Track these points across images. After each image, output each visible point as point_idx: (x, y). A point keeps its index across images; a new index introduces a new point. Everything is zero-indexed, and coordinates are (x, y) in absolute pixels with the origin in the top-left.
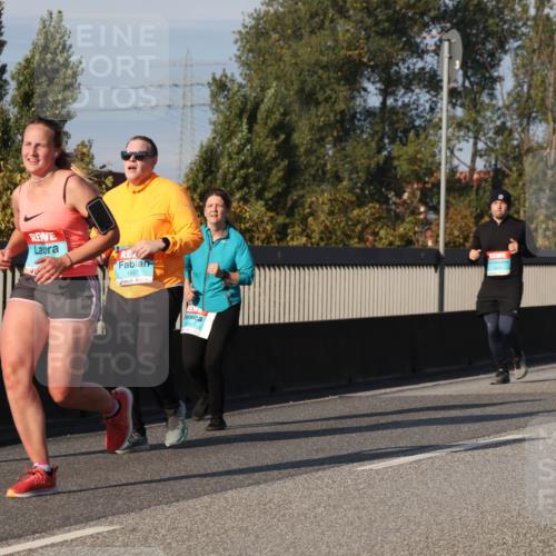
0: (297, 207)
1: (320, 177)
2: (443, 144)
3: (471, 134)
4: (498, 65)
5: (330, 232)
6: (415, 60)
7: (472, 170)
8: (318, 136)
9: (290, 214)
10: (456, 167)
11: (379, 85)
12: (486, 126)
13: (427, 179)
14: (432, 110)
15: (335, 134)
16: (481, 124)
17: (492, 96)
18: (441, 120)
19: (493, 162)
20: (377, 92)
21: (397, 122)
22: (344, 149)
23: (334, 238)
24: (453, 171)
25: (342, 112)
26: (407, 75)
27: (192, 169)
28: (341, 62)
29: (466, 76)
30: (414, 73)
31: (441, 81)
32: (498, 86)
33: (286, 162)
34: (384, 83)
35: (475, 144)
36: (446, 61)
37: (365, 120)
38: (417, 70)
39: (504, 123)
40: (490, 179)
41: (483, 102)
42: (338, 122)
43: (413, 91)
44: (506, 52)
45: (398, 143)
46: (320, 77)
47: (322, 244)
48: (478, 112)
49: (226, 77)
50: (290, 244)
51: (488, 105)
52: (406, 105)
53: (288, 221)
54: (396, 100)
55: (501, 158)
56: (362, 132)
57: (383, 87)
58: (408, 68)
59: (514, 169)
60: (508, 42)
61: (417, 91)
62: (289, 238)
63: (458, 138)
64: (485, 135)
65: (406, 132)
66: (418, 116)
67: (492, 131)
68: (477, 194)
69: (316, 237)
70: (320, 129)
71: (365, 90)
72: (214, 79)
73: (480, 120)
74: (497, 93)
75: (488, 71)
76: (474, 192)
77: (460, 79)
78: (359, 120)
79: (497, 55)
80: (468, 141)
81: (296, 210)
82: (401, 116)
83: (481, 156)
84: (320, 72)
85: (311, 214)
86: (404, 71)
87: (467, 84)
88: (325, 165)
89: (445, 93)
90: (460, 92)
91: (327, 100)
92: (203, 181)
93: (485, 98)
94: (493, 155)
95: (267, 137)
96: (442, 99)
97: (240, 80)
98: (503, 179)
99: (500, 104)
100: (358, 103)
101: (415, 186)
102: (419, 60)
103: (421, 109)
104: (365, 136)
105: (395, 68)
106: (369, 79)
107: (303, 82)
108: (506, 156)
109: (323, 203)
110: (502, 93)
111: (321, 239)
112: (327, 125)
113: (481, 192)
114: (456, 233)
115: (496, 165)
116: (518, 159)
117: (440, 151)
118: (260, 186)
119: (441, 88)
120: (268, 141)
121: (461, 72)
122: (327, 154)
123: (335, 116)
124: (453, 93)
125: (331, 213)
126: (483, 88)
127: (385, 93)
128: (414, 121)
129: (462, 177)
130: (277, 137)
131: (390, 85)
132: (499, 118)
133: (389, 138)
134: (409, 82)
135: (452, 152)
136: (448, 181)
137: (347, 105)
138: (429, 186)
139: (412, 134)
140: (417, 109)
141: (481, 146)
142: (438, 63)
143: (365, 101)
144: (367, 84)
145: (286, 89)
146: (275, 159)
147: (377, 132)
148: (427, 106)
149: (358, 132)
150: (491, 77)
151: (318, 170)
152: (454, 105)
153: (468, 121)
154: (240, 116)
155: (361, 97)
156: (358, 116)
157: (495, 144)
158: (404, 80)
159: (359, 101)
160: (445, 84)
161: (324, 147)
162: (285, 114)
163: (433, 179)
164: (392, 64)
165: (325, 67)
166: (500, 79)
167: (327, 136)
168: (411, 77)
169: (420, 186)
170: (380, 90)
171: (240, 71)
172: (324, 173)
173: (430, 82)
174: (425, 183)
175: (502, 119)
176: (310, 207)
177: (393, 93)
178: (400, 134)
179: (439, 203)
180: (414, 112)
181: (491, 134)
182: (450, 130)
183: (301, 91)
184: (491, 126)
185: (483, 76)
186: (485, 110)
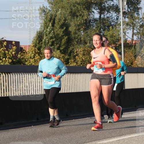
0: (72, 53)
1: (80, 42)
2: (122, 31)
3: (131, 27)
4: (140, 3)
5: (84, 62)
6: (110, 2)
7: (133, 40)
8: (78, 28)
9: (70, 55)
10: (127, 39)
11: (98, 10)
12: (137, 25)
13: (117, 43)
14: (117, 19)
15: (84, 27)
16: (135, 24)
17: (138, 14)
18: (120, 22)
19: (140, 37)
20: (98, 13)
21: (105, 23)
22: (87, 32)
23: (85, 63)
24: (126, 40)
25: (86, 20)
26: (108, 7)
27: (34, 39)
28: (84, 2)
29: (128, 7)
30: (110, 6)
31: (120, 9)
32: (140, 11)
33: (67, 37)
34: (100, 9)
35: (133, 31)
36: (121, 2)
37: (94, 22)
38: (111, 5)
41: (135, 16)
42: (84, 23)
43: (110, 13)
45: (106, 30)
46: (78, 8)
47: (81, 65)
48: (133, 20)
49: (44, 7)
50: (70, 65)
51: (137, 17)
52: (108, 17)
53: (69, 57)
54: (104, 16)
55: (142, 36)
56: (93, 26)
57: (99, 11)
58: (108, 5)
61: (112, 12)
62: (70, 64)
63: (127, 29)
64: (136, 28)
65: (108, 27)
66: (112, 21)
68: (135, 48)
69: (79, 63)
70: (79, 25)
71: (93, 12)
72: (40, 8)
73: (134, 22)
74: (140, 13)
76: (133, 47)
77: (127, 8)
78: (92, 23)
80: (130, 30)
81: (71, 54)
82: (107, 21)
83: (135, 35)
84: (77, 6)
85: (77, 55)
86: (107, 6)
87: (129, 10)
88: (81, 38)
89: (121, 13)
90: (127, 13)
91: (80, 15)
92: (39, 44)
93: (136, 15)
94: (140, 35)
95: (60, 28)
96: (120, 15)
97: (49, 8)
99: (141, 17)
100: (91, 17)
101: (113, 45)
102: (112, 1)
103: (113, 19)
104: (94, 28)
105: (104, 4)
106: (94, 8)
107: (72, 9)
109: (81, 51)
110: (142, 14)
111: (81, 64)
112: (81, 24)
114: (128, 62)
115: (141, 38)
117: (121, 33)
118: (58, 45)
119: (120, 11)
120: (60, 30)
121: (127, 6)
122: (82, 34)
123: (84, 21)
124: (124, 13)
125: (84, 55)
126: (135, 12)
127: (100, 13)
128: (111, 23)
129: (129, 42)
130: (63, 28)
131: (102, 10)
132: (141, 22)
133: (102, 29)
134: (109, 9)
135: (125, 34)
136: (124, 44)
137: (87, 17)
138: (118, 45)
139: (111, 27)
140: (112, 19)
142: (118, 2)
143: (93, 16)
144: (93, 10)
145: (66, 11)
146: (63, 36)
147: (98, 27)
148: (116, 18)
149: (92, 27)
150: (137, 8)
151: (78, 40)
152: (125, 17)
153: (130, 23)
154: (50, 21)
155: (92, 14)
156: (91, 21)
157: (140, 31)
158: (107, 9)
159: (91, 16)
160: (121, 10)
161: (80, 32)
162: (65, 20)
163: (119, 43)
164: (102, 3)
165: (79, 4)
166: (141, 8)
167: (81, 28)
168: (109, 7)
169: (115, 45)
170: (99, 12)
171: (49, 5)
172: (81, 41)
173: (116, 9)
174: (117, 44)
175: (142, 22)
176: (76, 52)
177: (103, 13)
178: (106, 28)
179: (121, 51)
180: (111, 20)
181: (138, 27)
182: (124, 26)
183: (71, 12)
184: (139, 24)
185: (135, 7)
186: (136, 19)
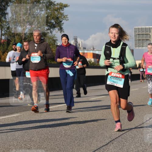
4: (6, 9)
7: (1, 39)
12: (4, 27)
17: (5, 18)
19: (7, 37)
32: (7, 15)
35: (1, 32)
39: (9, 26)
40: (6, 42)
44: (8, 6)
48: (2, 23)
51: (4, 21)
55: (9, 36)
59: (13, 39)
60: (8, 3)
64: (4, 29)
67: (6, 28)
68: (3, 46)
73: (2, 25)
74: (7, 17)
75: (3, 11)
76: (2, 46)
79: (6, 7)
83: (3, 35)
93: (3, 19)
94: (7, 35)
98: (10, 42)
99: (8, 20)
108: (10, 36)
110: (8, 18)
113: (4, 46)
115: (8, 38)
116: (14, 36)
126: (3, 16)
132: (8, 25)
141: (3, 32)
150: (5, 13)
157: (7, 32)
166: (7, 14)
181: (6, 29)
184: (6, 27)
185: (2, 12)
186: (4, 22)
